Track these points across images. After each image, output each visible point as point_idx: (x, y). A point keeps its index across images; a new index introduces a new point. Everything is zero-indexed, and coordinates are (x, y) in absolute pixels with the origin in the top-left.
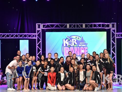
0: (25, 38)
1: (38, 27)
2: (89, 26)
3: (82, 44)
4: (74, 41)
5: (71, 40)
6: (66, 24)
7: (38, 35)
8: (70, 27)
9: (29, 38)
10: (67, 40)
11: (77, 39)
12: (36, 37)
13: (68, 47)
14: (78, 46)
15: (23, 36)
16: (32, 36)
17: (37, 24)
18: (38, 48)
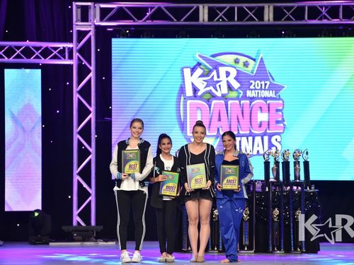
0: (25, 60)
1: (79, 18)
2: (288, 14)
3: (261, 89)
4: (228, 74)
5: (214, 73)
6: (195, 6)
7: (80, 51)
8: (211, 18)
9: (43, 61)
10: (199, 71)
11: (240, 66)
12: (71, 57)
13: (201, 98)
14: (245, 97)
15: (18, 52)
16: (55, 52)
17: (75, 4)
18: (79, 101)
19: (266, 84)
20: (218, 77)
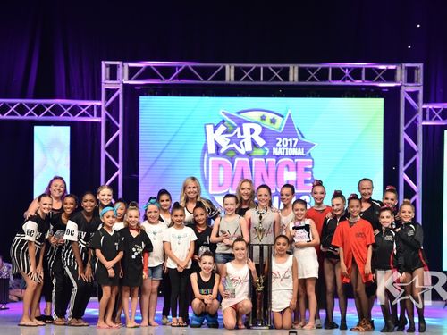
0: (54, 118)
1: (108, 76)
2: (313, 75)
3: (289, 146)
4: (252, 131)
5: (238, 130)
6: (222, 65)
7: (108, 109)
8: (238, 77)
9: (71, 118)
10: (222, 128)
12: (99, 115)
15: (48, 109)
16: (84, 110)
17: (103, 63)
18: (107, 157)
19: (293, 142)
20: (242, 134)
